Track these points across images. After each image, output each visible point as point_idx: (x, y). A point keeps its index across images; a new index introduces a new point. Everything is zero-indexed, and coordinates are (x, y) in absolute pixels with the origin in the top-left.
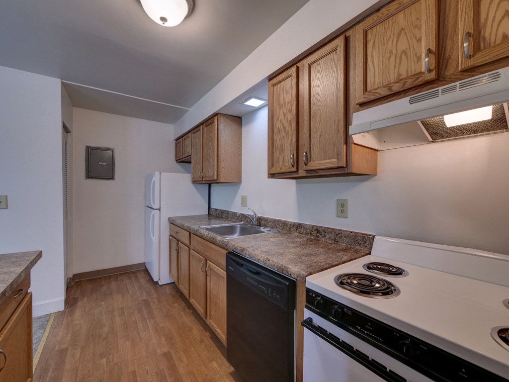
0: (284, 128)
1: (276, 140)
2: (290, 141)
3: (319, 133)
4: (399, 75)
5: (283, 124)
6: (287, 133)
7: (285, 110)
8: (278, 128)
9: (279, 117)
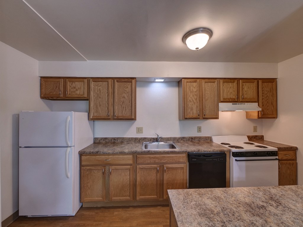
0: (193, 101)
1: (189, 105)
2: (196, 106)
3: (209, 106)
4: (230, 97)
5: (192, 99)
6: (195, 103)
7: (193, 94)
8: (190, 100)
9: (190, 96)
